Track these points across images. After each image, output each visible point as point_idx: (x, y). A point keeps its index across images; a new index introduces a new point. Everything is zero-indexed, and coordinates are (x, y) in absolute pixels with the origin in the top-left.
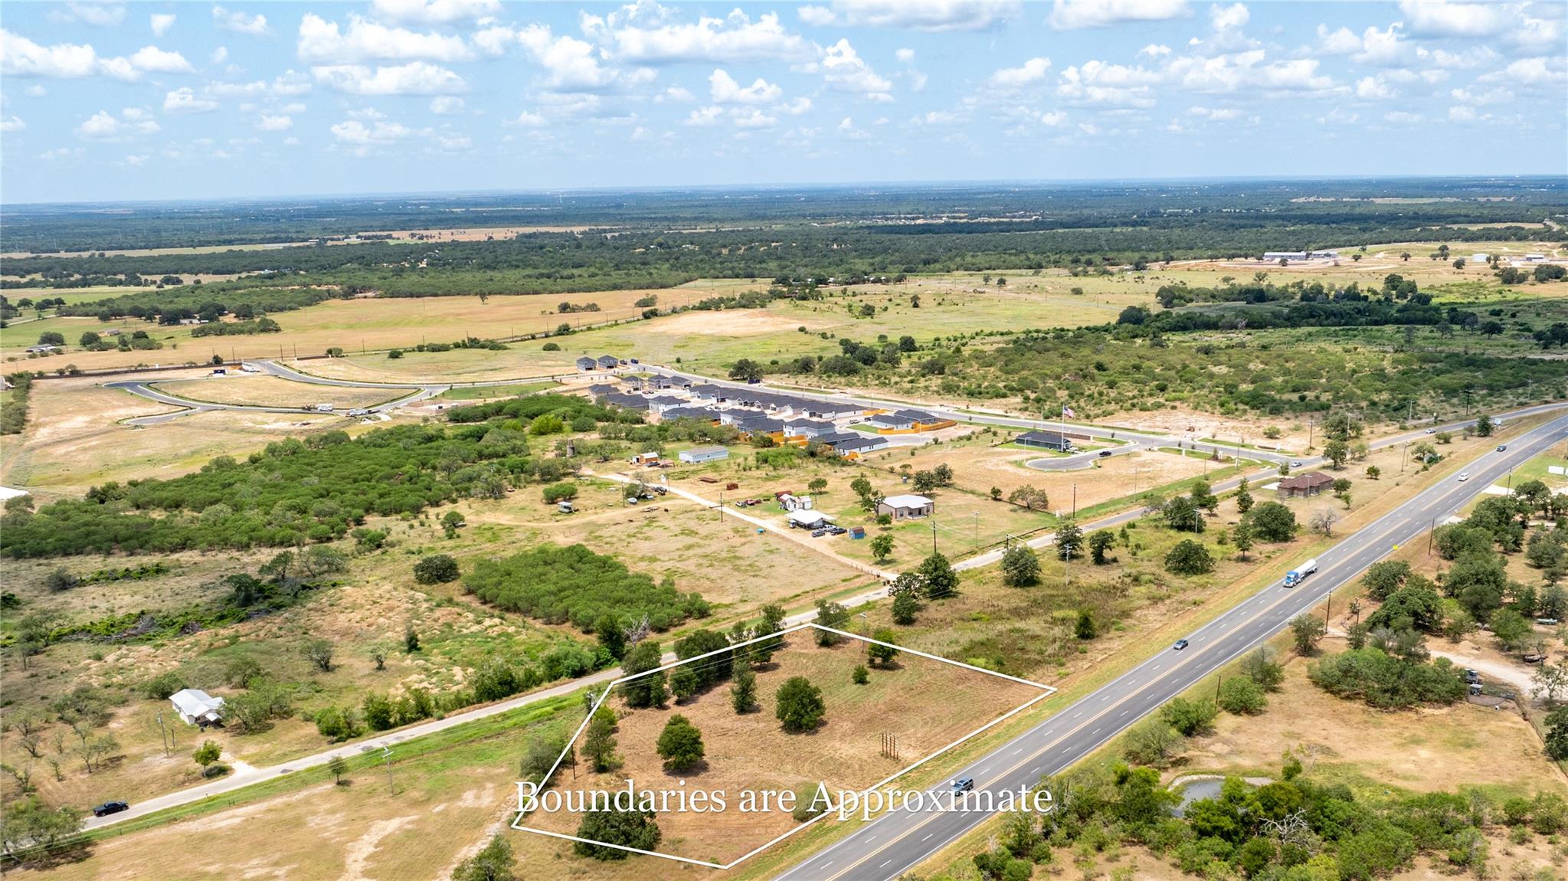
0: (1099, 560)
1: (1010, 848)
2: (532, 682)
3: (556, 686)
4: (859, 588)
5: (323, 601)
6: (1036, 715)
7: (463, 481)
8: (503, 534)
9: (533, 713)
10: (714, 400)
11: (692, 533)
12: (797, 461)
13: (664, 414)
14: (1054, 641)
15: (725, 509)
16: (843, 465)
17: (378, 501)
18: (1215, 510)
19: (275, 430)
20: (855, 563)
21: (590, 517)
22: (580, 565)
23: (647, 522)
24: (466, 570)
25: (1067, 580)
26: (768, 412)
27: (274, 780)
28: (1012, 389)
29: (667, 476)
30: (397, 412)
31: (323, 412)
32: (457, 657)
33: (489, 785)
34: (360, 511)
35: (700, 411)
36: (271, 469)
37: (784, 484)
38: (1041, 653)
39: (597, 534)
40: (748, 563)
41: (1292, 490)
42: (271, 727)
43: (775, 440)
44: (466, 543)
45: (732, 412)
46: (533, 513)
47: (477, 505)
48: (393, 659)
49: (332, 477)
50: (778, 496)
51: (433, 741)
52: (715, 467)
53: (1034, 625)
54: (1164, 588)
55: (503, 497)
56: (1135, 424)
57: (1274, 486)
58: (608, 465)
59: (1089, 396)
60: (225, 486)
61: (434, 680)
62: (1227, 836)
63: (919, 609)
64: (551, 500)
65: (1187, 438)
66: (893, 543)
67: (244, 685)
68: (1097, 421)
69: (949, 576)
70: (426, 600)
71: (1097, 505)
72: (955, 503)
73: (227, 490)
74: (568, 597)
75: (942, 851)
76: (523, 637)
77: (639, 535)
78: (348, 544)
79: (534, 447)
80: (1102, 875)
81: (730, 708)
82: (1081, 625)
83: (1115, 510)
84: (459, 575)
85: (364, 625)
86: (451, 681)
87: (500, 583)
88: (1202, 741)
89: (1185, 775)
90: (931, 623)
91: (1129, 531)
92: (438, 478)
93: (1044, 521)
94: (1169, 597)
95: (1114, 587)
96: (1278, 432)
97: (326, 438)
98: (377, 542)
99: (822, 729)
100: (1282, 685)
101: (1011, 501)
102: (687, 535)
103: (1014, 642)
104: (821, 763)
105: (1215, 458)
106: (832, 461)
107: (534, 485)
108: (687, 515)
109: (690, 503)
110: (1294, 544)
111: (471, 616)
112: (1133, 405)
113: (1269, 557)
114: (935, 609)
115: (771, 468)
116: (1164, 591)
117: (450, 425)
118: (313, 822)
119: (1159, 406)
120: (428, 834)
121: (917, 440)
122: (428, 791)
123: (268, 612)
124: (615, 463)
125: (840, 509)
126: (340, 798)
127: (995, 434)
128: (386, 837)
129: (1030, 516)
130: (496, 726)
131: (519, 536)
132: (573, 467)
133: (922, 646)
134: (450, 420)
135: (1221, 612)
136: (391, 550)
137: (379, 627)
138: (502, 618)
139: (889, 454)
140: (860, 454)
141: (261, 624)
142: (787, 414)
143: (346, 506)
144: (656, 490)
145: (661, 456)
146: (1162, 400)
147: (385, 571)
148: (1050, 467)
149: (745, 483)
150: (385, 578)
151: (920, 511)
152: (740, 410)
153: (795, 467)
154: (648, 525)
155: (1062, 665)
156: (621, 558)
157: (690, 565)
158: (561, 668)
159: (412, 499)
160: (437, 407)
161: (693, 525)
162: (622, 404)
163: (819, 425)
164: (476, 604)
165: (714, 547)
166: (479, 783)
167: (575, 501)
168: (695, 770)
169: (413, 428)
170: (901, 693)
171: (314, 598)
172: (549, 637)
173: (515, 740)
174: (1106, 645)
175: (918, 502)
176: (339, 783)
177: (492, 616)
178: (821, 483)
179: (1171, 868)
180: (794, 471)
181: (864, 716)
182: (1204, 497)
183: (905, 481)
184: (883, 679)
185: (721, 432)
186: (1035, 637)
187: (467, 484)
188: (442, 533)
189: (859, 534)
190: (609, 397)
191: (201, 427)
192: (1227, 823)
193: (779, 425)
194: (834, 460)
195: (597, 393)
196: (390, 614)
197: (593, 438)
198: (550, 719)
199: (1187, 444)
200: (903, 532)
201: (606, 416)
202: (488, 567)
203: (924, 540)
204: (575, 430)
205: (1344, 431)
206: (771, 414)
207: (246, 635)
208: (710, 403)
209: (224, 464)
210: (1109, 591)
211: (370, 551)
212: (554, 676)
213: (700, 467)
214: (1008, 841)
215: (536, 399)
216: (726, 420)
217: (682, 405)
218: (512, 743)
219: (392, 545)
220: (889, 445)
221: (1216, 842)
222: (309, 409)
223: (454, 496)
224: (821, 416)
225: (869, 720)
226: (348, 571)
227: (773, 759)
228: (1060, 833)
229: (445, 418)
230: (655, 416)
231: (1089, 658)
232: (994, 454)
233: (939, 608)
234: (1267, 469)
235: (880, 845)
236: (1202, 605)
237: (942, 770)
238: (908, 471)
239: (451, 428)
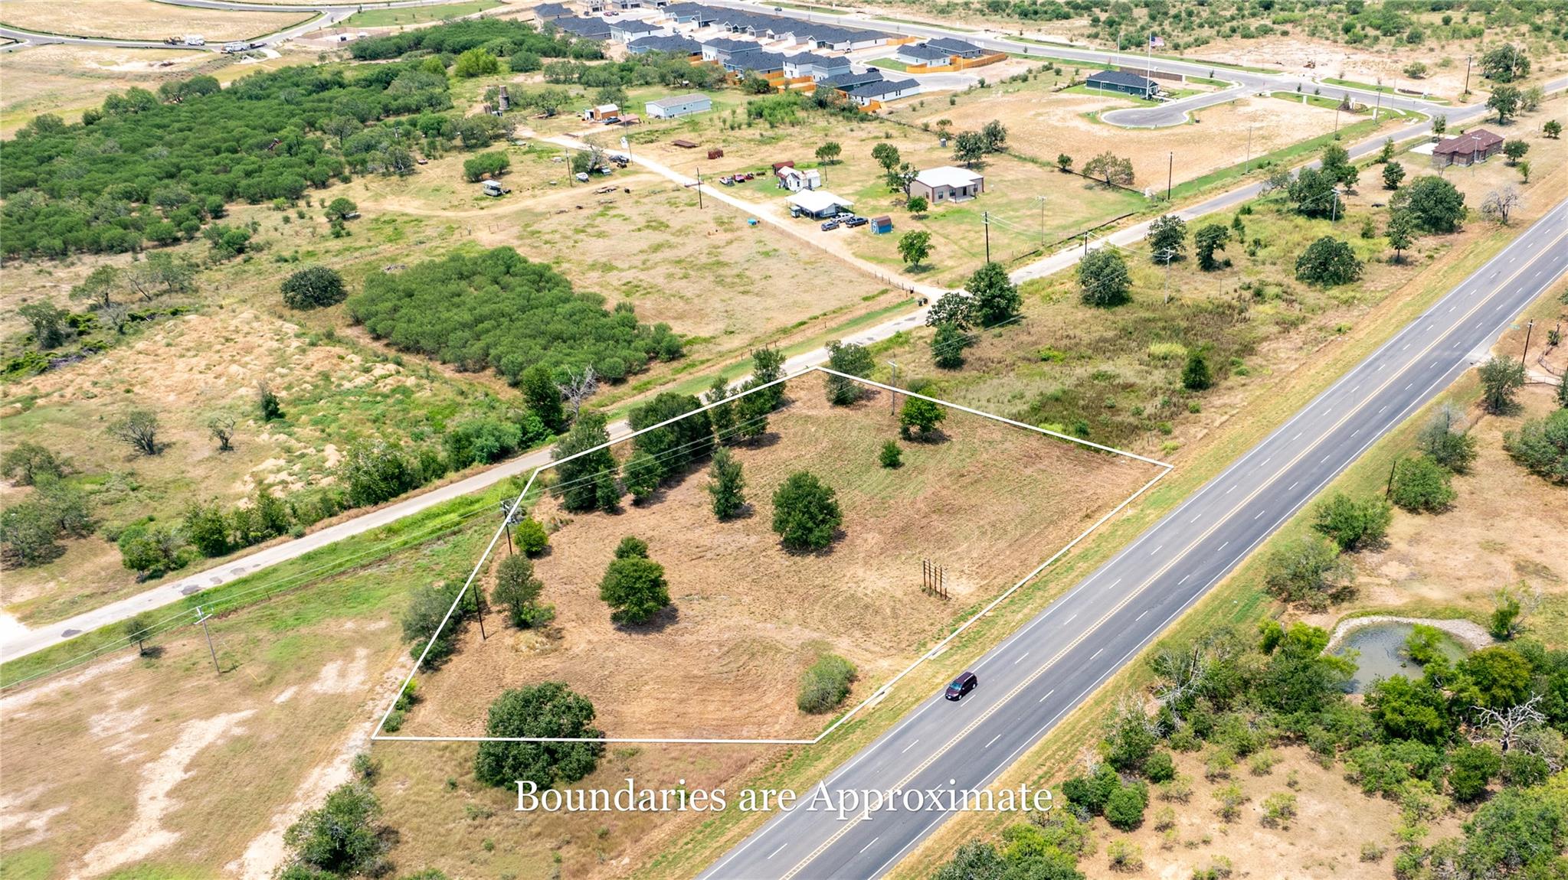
0: (1208, 264)
1: (1113, 761)
2: (433, 471)
3: (465, 477)
4: (887, 310)
5: (158, 338)
6: (1136, 517)
7: (358, 150)
8: (408, 230)
9: (431, 525)
10: (695, 25)
11: (660, 226)
12: (801, 114)
13: (630, 45)
14: (1154, 394)
15: (705, 188)
16: (862, 120)
17: (244, 182)
18: (1354, 186)
19: (126, 73)
20: (881, 271)
21: (527, 202)
22: (508, 279)
23: (600, 209)
24: (355, 288)
25: (1165, 295)
26: (763, 41)
27: (51, 650)
28: (1076, 7)
29: (630, 138)
30: (288, 46)
31: (193, 47)
32: (332, 429)
33: (361, 652)
34: (215, 199)
35: (676, 41)
36: (108, 132)
37: (785, 149)
38: (1138, 413)
39: (535, 228)
40: (735, 272)
41: (1453, 156)
42: (60, 552)
43: (772, 83)
44: (358, 244)
45: (718, 43)
46: (449, 196)
47: (376, 183)
48: (245, 432)
49: (187, 146)
50: (776, 168)
51: (285, 576)
52: (694, 124)
53: (1124, 368)
54: (1297, 306)
55: (412, 172)
56: (1237, 58)
57: (1428, 149)
58: (554, 121)
59: (1176, 17)
60: (42, 161)
61: (297, 468)
62: (1429, 737)
63: (969, 343)
64: (475, 177)
65: (1306, 78)
66: (931, 242)
67: (29, 480)
68: (1189, 53)
69: (1008, 294)
70: (297, 336)
71: (1198, 179)
72: (1010, 176)
73: (45, 167)
74: (488, 331)
75: (1015, 765)
76: (426, 394)
77: (589, 230)
78: (199, 249)
79: (459, 96)
80: (1249, 800)
81: (707, 510)
82: (1191, 371)
83: (1223, 186)
84: (344, 295)
85: (210, 376)
86: (320, 469)
87: (396, 309)
88: (1369, 557)
89: (1350, 616)
90: (987, 367)
91: (1245, 219)
92: (328, 146)
93: (1130, 204)
94: (1304, 320)
95: (1230, 307)
96: (1423, 70)
97: (187, 86)
98: (238, 246)
99: (838, 546)
100: (1472, 464)
101: (1085, 175)
102: (655, 229)
103: (1100, 396)
104: (837, 606)
105: (1346, 107)
106: (847, 114)
107: (454, 153)
108: (654, 197)
109: (658, 179)
110: (1461, 237)
111: (357, 360)
112: (1233, 30)
113: (1431, 257)
114: (991, 343)
115: (768, 126)
116: (1295, 312)
117: (355, 63)
118: (99, 725)
119: (1265, 31)
120: (264, 745)
121: (958, 81)
122: (272, 665)
123: (81, 358)
124: (562, 120)
125: (858, 186)
126: (143, 681)
127: (1058, 72)
128: (203, 752)
129: (1110, 195)
130: (379, 547)
131: (429, 232)
132: (504, 127)
133: (975, 403)
134: (355, 57)
135: (1377, 344)
136: (256, 256)
137: (230, 379)
138: (399, 364)
139: (922, 104)
140: (883, 103)
141: (69, 376)
142: (787, 45)
143: (200, 191)
144: (614, 160)
145: (623, 108)
146: (1268, 22)
147: (246, 288)
148: (1133, 122)
149: (733, 148)
150: (245, 301)
151: (965, 191)
152: (727, 41)
153: (798, 123)
154: (602, 215)
155: (1167, 432)
156: (565, 266)
157: (656, 277)
158: (472, 451)
159: (288, 178)
160: (337, 38)
161: (662, 213)
162: (577, 31)
163: (831, 63)
164: (366, 341)
165: (691, 247)
166: (345, 649)
167: (506, 178)
168: (659, 621)
169: (301, 71)
170: (947, 481)
171: (147, 333)
172: (462, 393)
173: (403, 571)
174: (1226, 399)
175: (963, 177)
176: (144, 654)
177: (385, 360)
178: (831, 149)
179: (1346, 784)
180: (797, 129)
181: (897, 522)
182: (1338, 168)
183: (944, 145)
184: (923, 457)
185: (702, 73)
186: (1128, 387)
187: (364, 155)
188: (326, 228)
189: (885, 226)
190: (559, 22)
191: (30, 69)
192: (1431, 718)
193: (776, 62)
194: (850, 113)
195: (544, 16)
196: (247, 359)
197: (534, 82)
198: (454, 533)
199: (1309, 87)
200: (943, 221)
201: (554, 49)
202: (381, 284)
203: (972, 235)
204: (516, 69)
205: (1508, 68)
206: (769, 45)
207: (47, 395)
208: (688, 29)
209: (47, 126)
210: (1223, 313)
211: (228, 258)
212: (463, 463)
213: (675, 124)
214: (1112, 751)
215: (467, 25)
216: (710, 54)
217: (653, 33)
218: (398, 576)
219: (259, 249)
220: (921, 89)
221: (1415, 750)
222: (174, 42)
223: (347, 171)
224: (832, 47)
225: (903, 529)
226: (196, 291)
227: (768, 600)
228: (1184, 728)
229: (348, 55)
230: (617, 49)
231: (1204, 421)
232: (1058, 102)
233: (996, 341)
234: (1412, 124)
235: (925, 755)
236: (1350, 334)
237: (1010, 617)
238: (948, 129)
239: (355, 69)
